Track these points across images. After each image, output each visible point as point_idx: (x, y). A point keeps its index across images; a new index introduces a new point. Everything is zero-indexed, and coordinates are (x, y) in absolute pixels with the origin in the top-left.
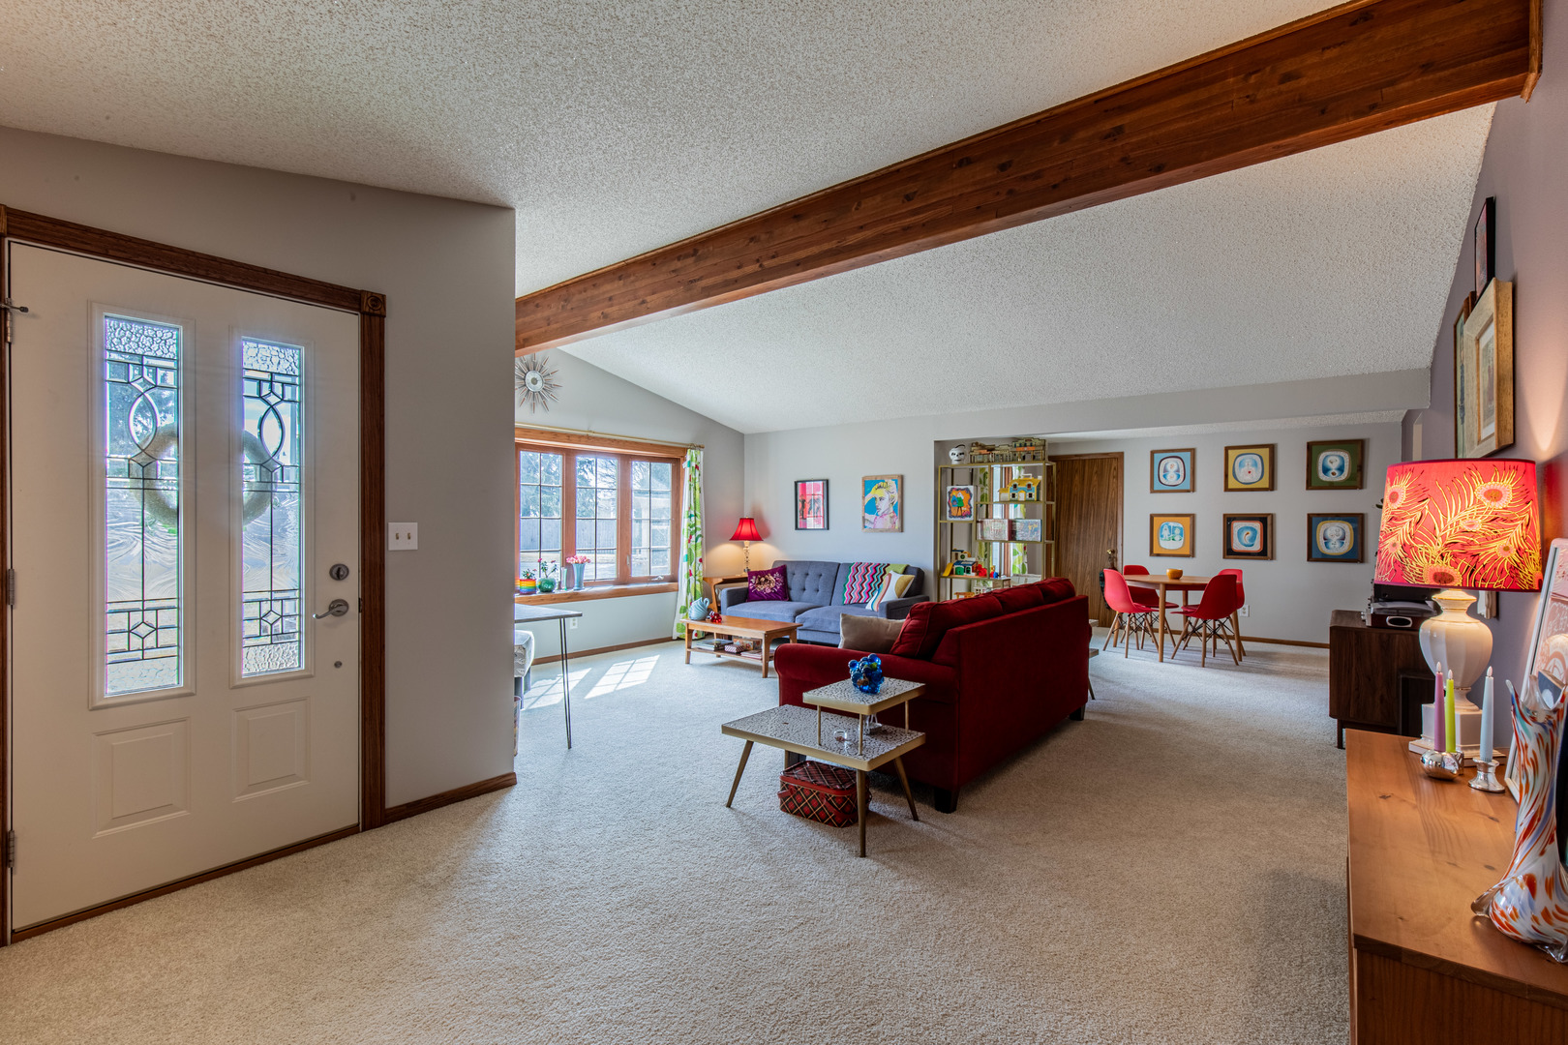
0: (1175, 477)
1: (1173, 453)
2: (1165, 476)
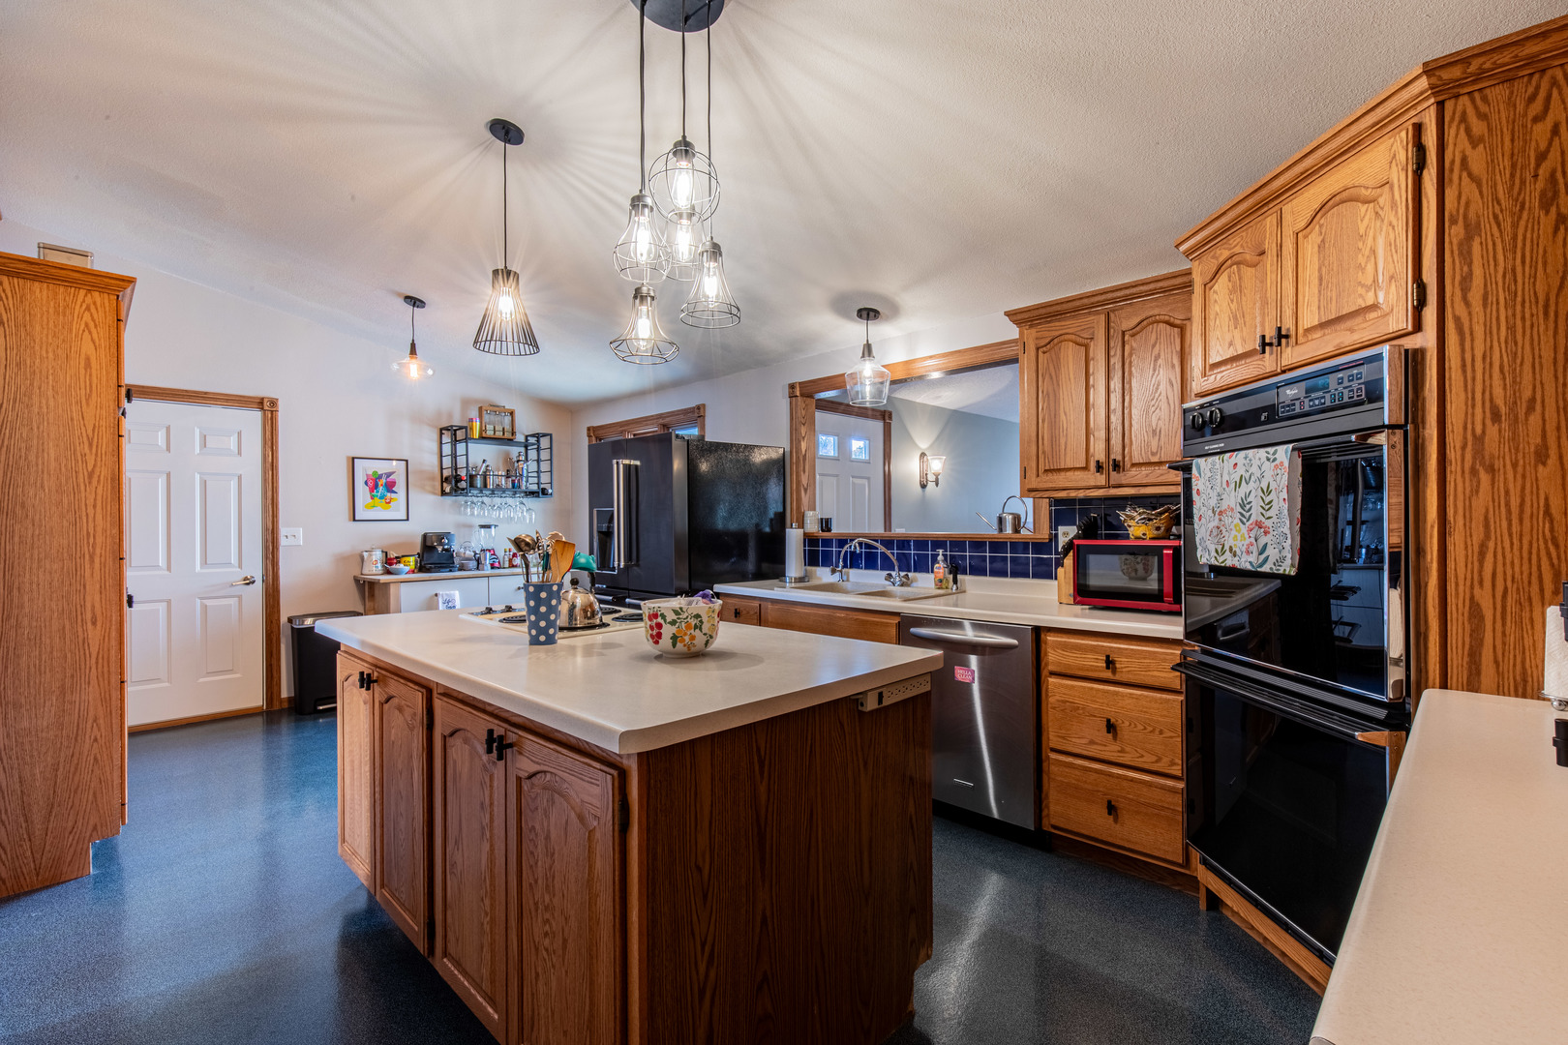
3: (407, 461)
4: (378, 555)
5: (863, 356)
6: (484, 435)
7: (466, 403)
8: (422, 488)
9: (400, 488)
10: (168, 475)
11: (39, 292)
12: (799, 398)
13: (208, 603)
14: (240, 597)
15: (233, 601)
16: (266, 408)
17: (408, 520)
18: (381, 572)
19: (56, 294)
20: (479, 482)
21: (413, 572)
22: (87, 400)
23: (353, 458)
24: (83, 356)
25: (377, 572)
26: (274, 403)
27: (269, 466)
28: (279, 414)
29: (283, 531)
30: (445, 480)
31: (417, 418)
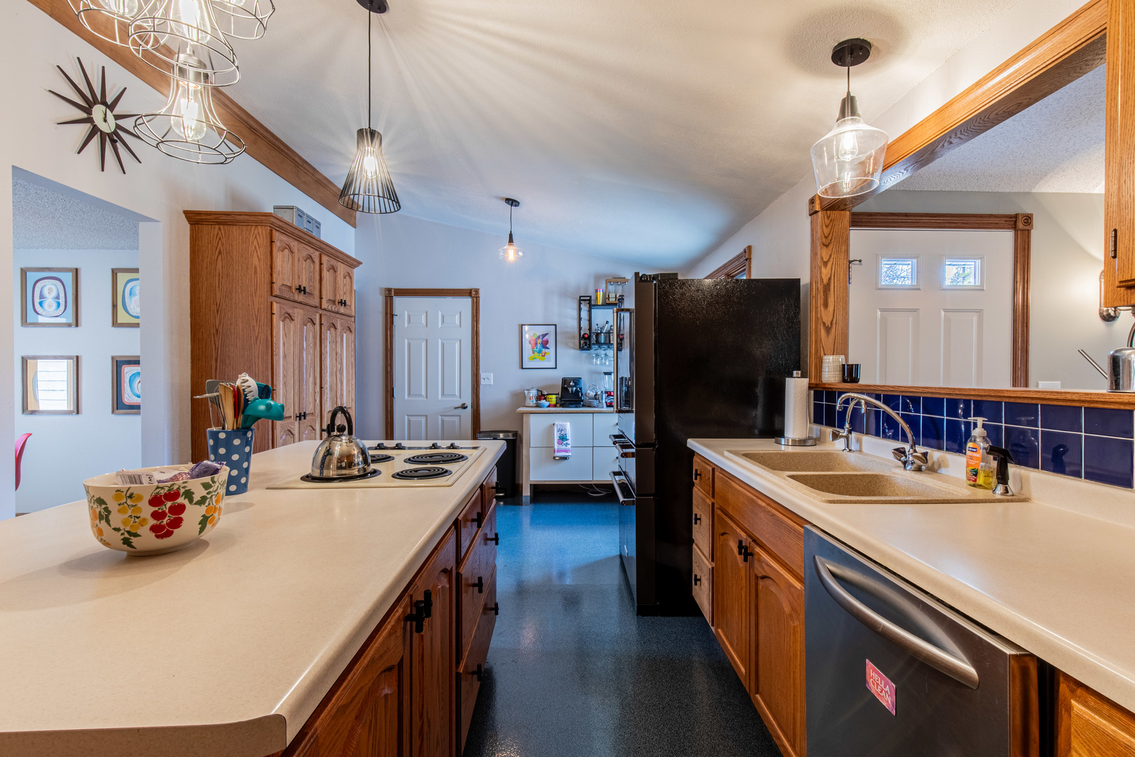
0: (55, 305)
1: (50, 273)
2: (41, 304)
3: (556, 325)
4: (533, 393)
5: (843, 114)
6: (607, 302)
7: (598, 278)
8: (566, 344)
9: (551, 345)
10: (427, 341)
11: (235, 231)
12: (820, 214)
13: (446, 419)
14: (460, 416)
15: (457, 419)
16: (473, 295)
17: (556, 368)
18: (535, 405)
19: (242, 231)
20: (602, 339)
21: (555, 406)
22: (255, 293)
23: (522, 325)
24: (254, 267)
25: (531, 405)
26: (477, 291)
27: (475, 333)
28: (481, 299)
29: (482, 375)
30: (582, 337)
31: (564, 294)
